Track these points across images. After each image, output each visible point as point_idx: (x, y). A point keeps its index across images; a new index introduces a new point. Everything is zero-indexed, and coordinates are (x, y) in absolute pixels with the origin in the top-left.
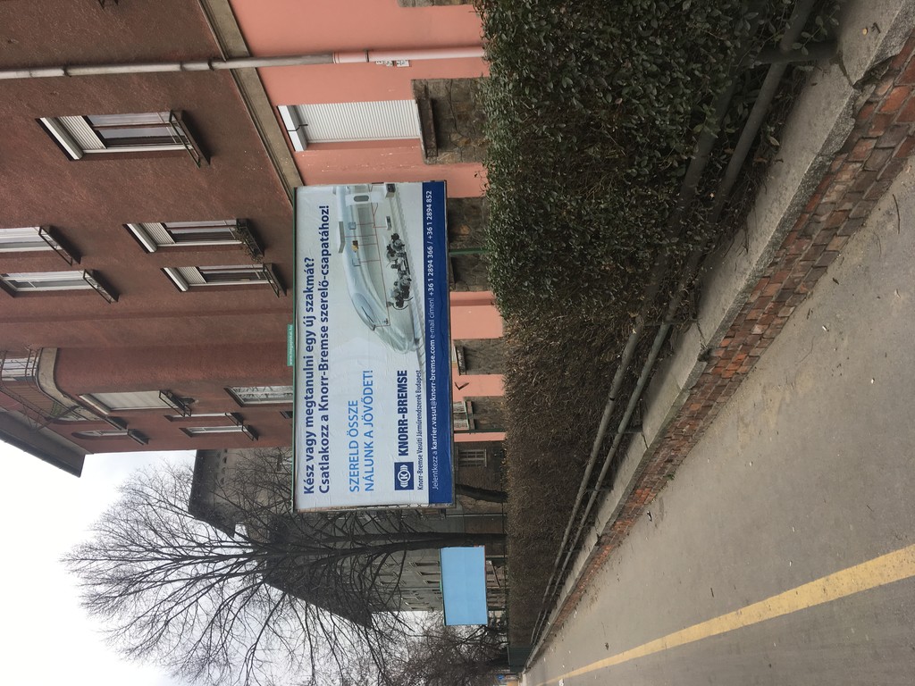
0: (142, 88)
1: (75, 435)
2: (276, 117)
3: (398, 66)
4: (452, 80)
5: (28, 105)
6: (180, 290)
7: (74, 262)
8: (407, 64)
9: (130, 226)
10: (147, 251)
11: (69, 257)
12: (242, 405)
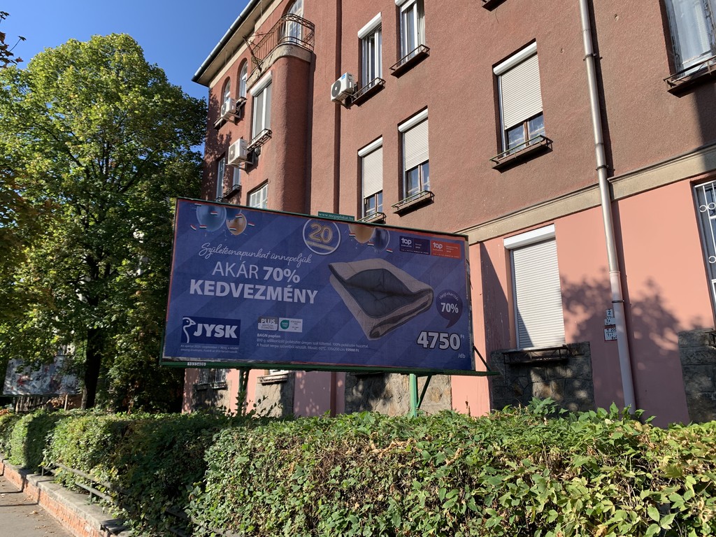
0: (570, 116)
1: (228, 79)
2: (542, 223)
3: (606, 330)
4: (592, 380)
5: (550, 33)
6: (359, 150)
7: (393, 71)
8: (608, 338)
9: (426, 111)
10: (399, 125)
11: (396, 68)
12: (249, 193)
